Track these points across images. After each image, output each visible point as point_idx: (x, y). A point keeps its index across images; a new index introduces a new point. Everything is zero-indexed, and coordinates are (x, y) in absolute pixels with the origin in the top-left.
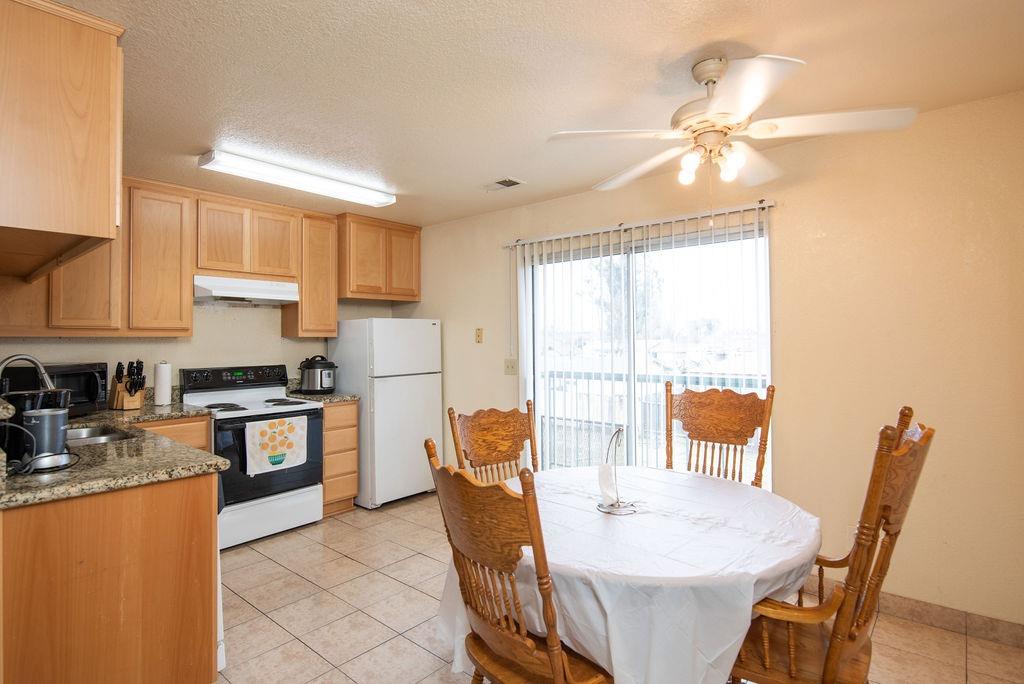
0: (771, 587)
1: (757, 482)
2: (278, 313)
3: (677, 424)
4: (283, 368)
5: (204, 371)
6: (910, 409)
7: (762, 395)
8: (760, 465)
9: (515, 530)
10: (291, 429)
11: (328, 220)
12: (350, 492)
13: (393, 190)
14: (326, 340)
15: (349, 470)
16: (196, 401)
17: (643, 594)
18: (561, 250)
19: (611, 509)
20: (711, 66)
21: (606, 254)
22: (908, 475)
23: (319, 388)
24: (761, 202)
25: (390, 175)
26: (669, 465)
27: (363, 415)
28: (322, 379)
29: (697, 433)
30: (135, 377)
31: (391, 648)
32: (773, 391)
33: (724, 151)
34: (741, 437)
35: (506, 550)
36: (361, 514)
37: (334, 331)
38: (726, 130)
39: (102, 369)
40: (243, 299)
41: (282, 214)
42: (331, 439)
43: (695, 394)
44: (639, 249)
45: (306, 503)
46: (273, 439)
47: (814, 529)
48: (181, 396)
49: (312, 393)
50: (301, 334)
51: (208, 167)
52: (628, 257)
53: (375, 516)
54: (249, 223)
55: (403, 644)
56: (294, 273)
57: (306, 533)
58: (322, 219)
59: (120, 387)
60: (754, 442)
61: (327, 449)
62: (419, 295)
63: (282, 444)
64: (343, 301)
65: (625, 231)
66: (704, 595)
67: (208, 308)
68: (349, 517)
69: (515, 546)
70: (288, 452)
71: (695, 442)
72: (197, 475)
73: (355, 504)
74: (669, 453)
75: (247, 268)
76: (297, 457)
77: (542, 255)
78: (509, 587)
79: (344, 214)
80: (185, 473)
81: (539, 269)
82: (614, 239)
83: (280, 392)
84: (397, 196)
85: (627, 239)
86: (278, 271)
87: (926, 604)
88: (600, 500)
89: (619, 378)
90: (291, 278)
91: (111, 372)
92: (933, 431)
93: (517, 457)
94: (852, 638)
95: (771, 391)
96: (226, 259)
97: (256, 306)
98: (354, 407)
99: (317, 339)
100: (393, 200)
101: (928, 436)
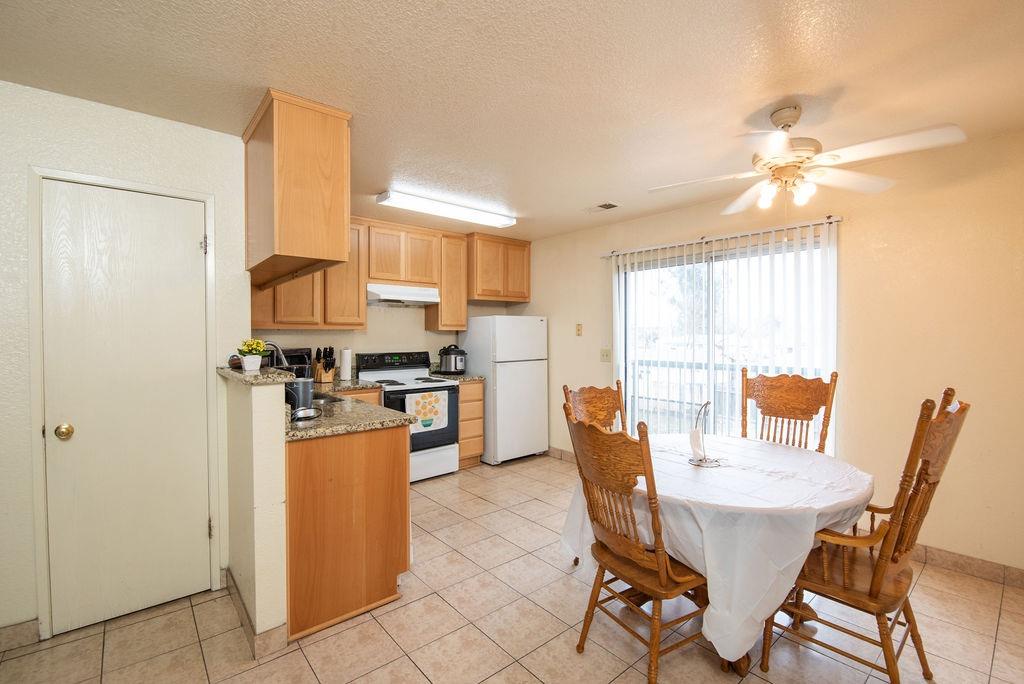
0: (830, 520)
1: (821, 448)
2: (422, 312)
3: (751, 403)
4: (426, 354)
5: (373, 355)
6: (952, 390)
7: (827, 380)
8: (823, 437)
9: (633, 465)
10: (437, 401)
11: (460, 238)
12: (478, 451)
13: (515, 214)
14: (457, 332)
15: (476, 434)
16: (368, 377)
17: (730, 518)
18: (649, 259)
19: (700, 463)
20: (787, 113)
21: (690, 262)
22: (945, 438)
23: (453, 370)
24: (829, 217)
25: (513, 202)
26: (744, 435)
27: (487, 392)
28: (456, 363)
29: (769, 410)
30: (328, 358)
31: (524, 562)
32: (837, 376)
33: (797, 181)
34: (807, 414)
35: (626, 479)
36: (486, 468)
37: (463, 326)
38: (798, 165)
39: (309, 352)
40: (399, 301)
41: (428, 235)
42: (465, 410)
43: (767, 379)
44: (718, 258)
45: (447, 458)
46: (424, 407)
47: (867, 483)
48: (358, 374)
49: (448, 374)
50: (441, 328)
51: (385, 203)
52: (709, 264)
53: (497, 470)
54: (404, 243)
55: (532, 559)
56: (436, 280)
57: (448, 480)
58: (454, 237)
59: (319, 366)
60: (819, 417)
61: (461, 417)
62: (529, 297)
63: (430, 412)
64: (471, 303)
65: (707, 243)
66: (778, 521)
67: (374, 308)
68: (477, 470)
69: (632, 476)
70: (434, 417)
71: (767, 418)
72: (398, 426)
73: (480, 460)
74: (744, 426)
75: (403, 278)
76: (441, 422)
77: (633, 264)
78: (628, 510)
79: (473, 234)
80: (391, 424)
81: (631, 275)
82: (695, 250)
83: (424, 373)
84: (517, 219)
85: (708, 250)
86: (424, 280)
87: (968, 558)
88: (691, 457)
89: (699, 366)
90: (433, 284)
91: (314, 354)
92: (969, 405)
93: (611, 424)
94: (894, 560)
95: (835, 376)
96: (389, 271)
97: (407, 306)
98: (481, 385)
99: (450, 332)
100: (514, 222)
101: (964, 409)
